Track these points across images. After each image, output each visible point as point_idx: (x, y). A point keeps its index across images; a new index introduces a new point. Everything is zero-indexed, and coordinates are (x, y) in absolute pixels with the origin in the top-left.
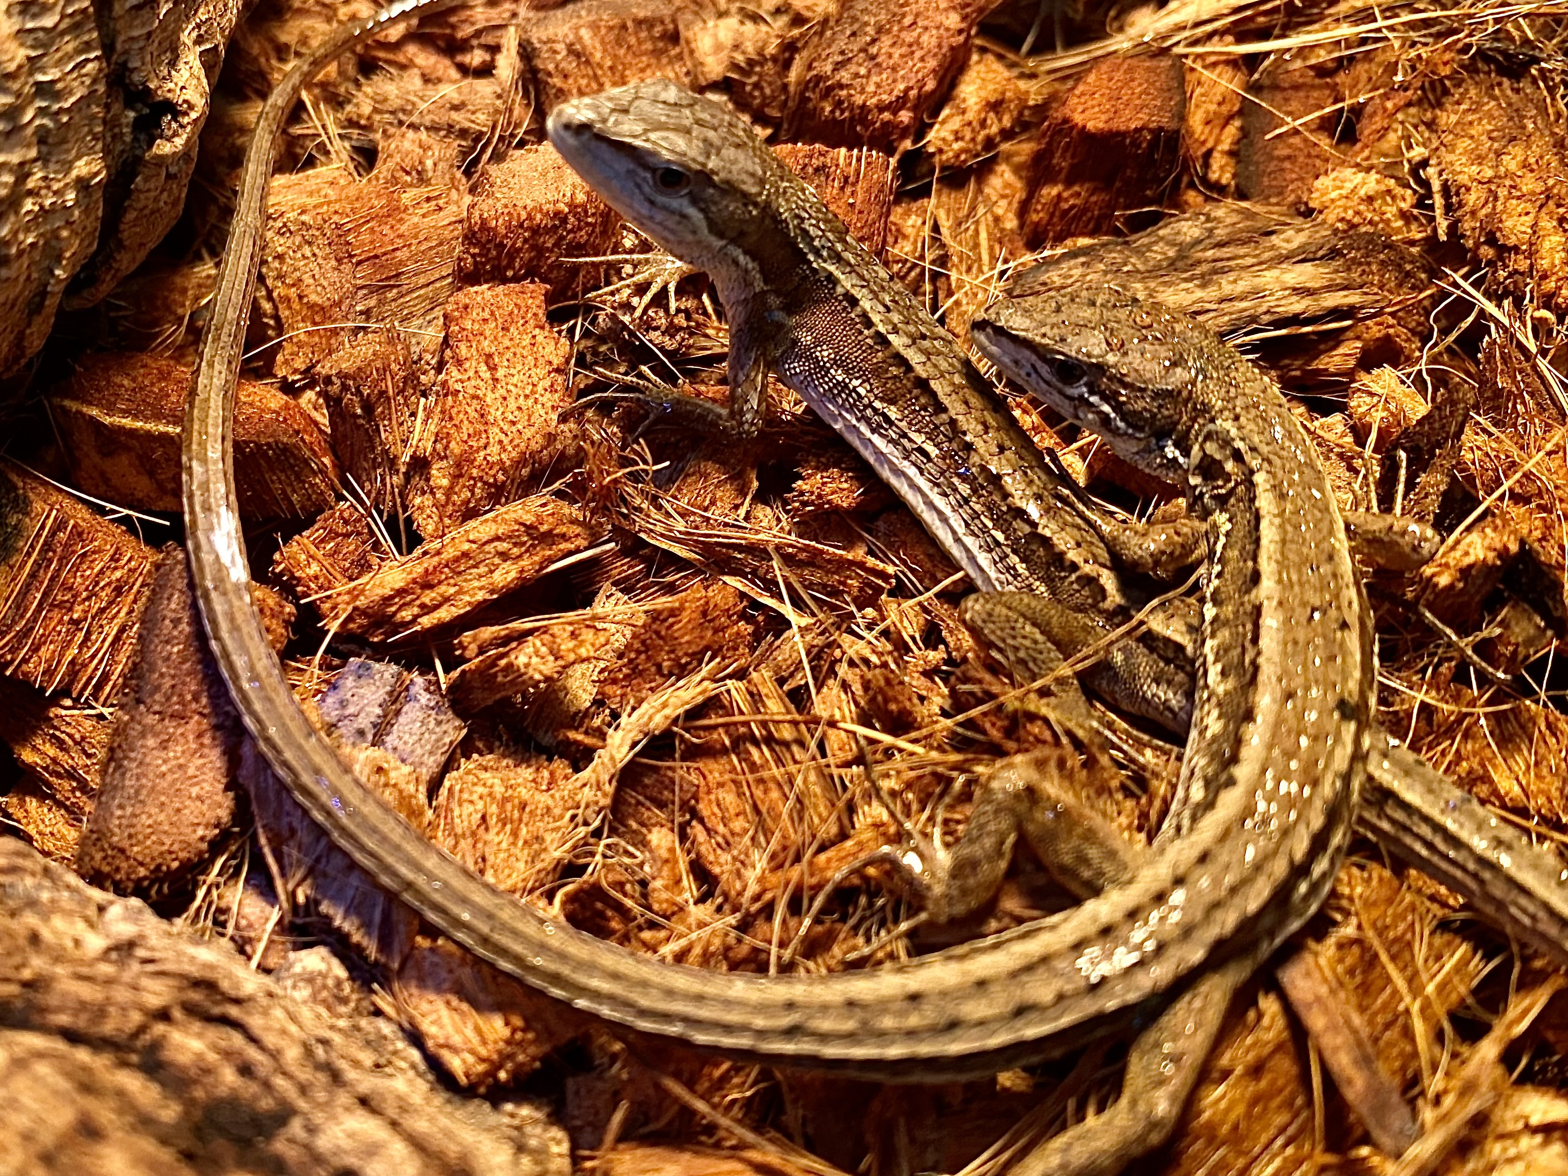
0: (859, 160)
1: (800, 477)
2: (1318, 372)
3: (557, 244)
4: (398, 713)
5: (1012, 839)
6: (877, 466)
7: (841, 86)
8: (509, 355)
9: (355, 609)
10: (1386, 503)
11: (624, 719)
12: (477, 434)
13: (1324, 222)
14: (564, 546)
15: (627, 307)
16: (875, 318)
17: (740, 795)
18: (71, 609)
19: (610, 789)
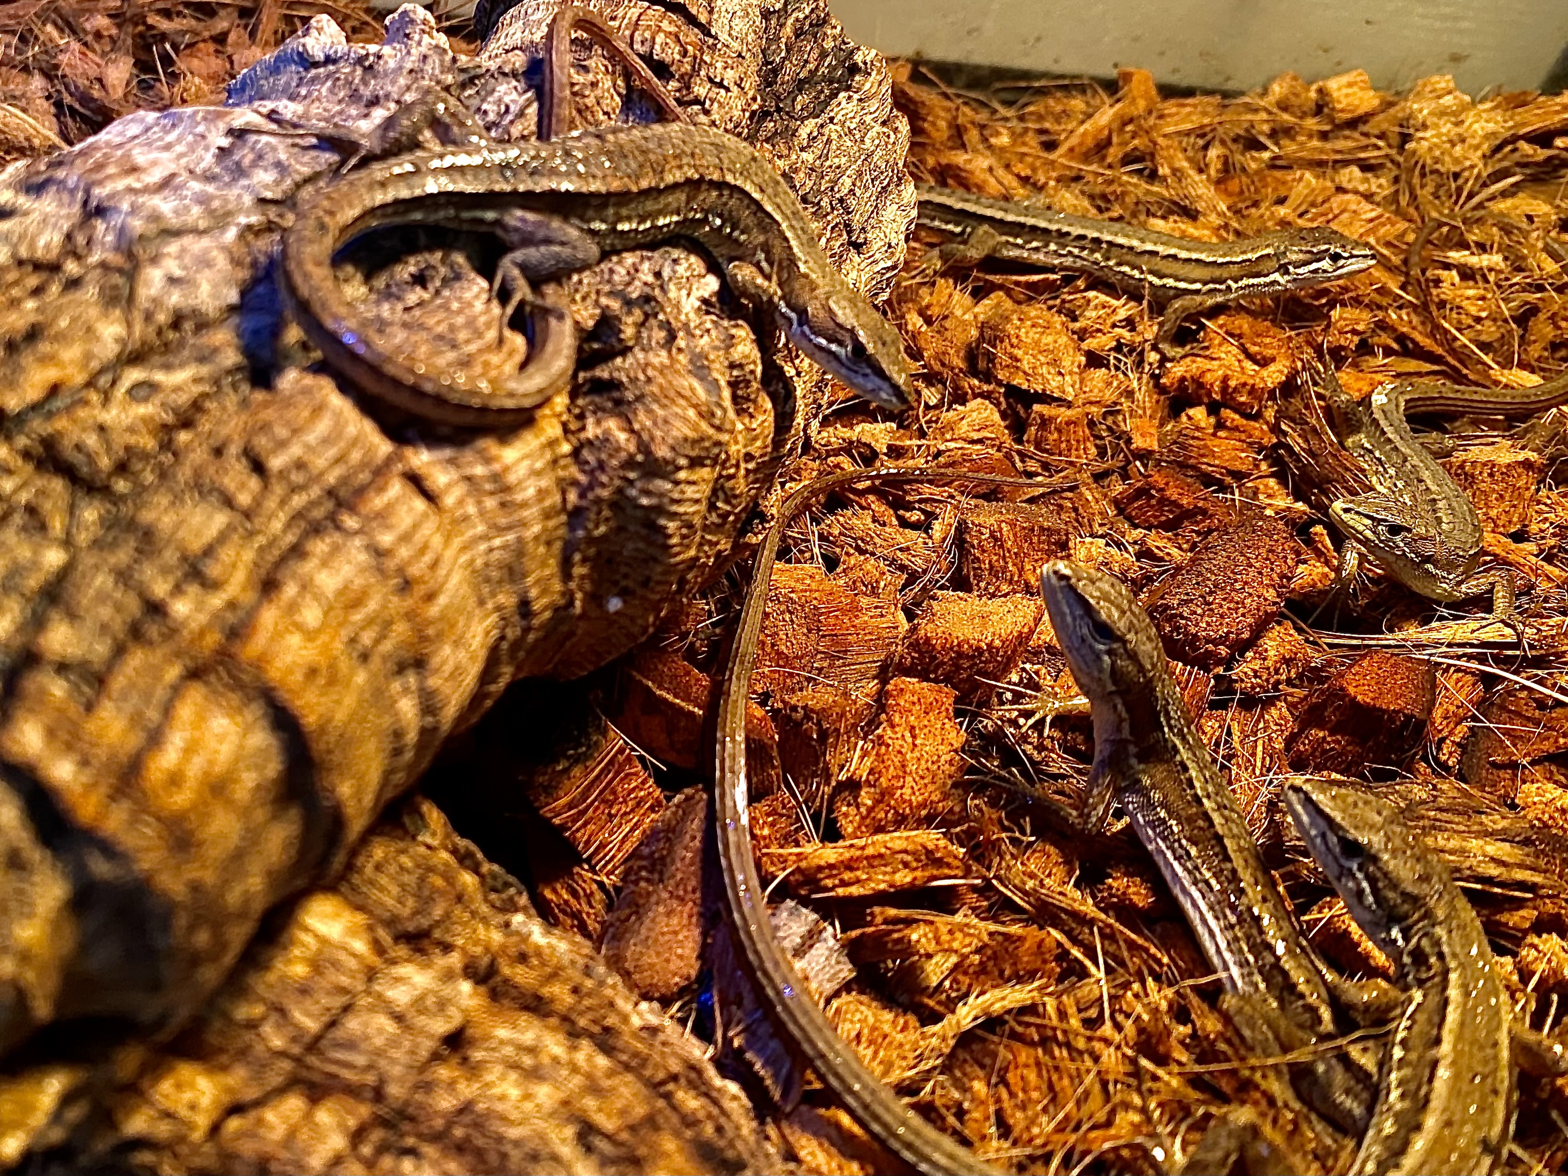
0: (1190, 674)
1: (1110, 876)
2: (1499, 923)
3: (971, 667)
4: (811, 946)
5: (1233, 1158)
6: (1171, 884)
7: (1183, 618)
8: (926, 731)
9: (798, 868)
10: (1537, 1024)
11: (971, 999)
12: (897, 777)
13: (1525, 817)
14: (946, 871)
15: (1014, 723)
16: (1197, 784)
17: (1040, 1075)
18: (611, 807)
19: (952, 1042)
